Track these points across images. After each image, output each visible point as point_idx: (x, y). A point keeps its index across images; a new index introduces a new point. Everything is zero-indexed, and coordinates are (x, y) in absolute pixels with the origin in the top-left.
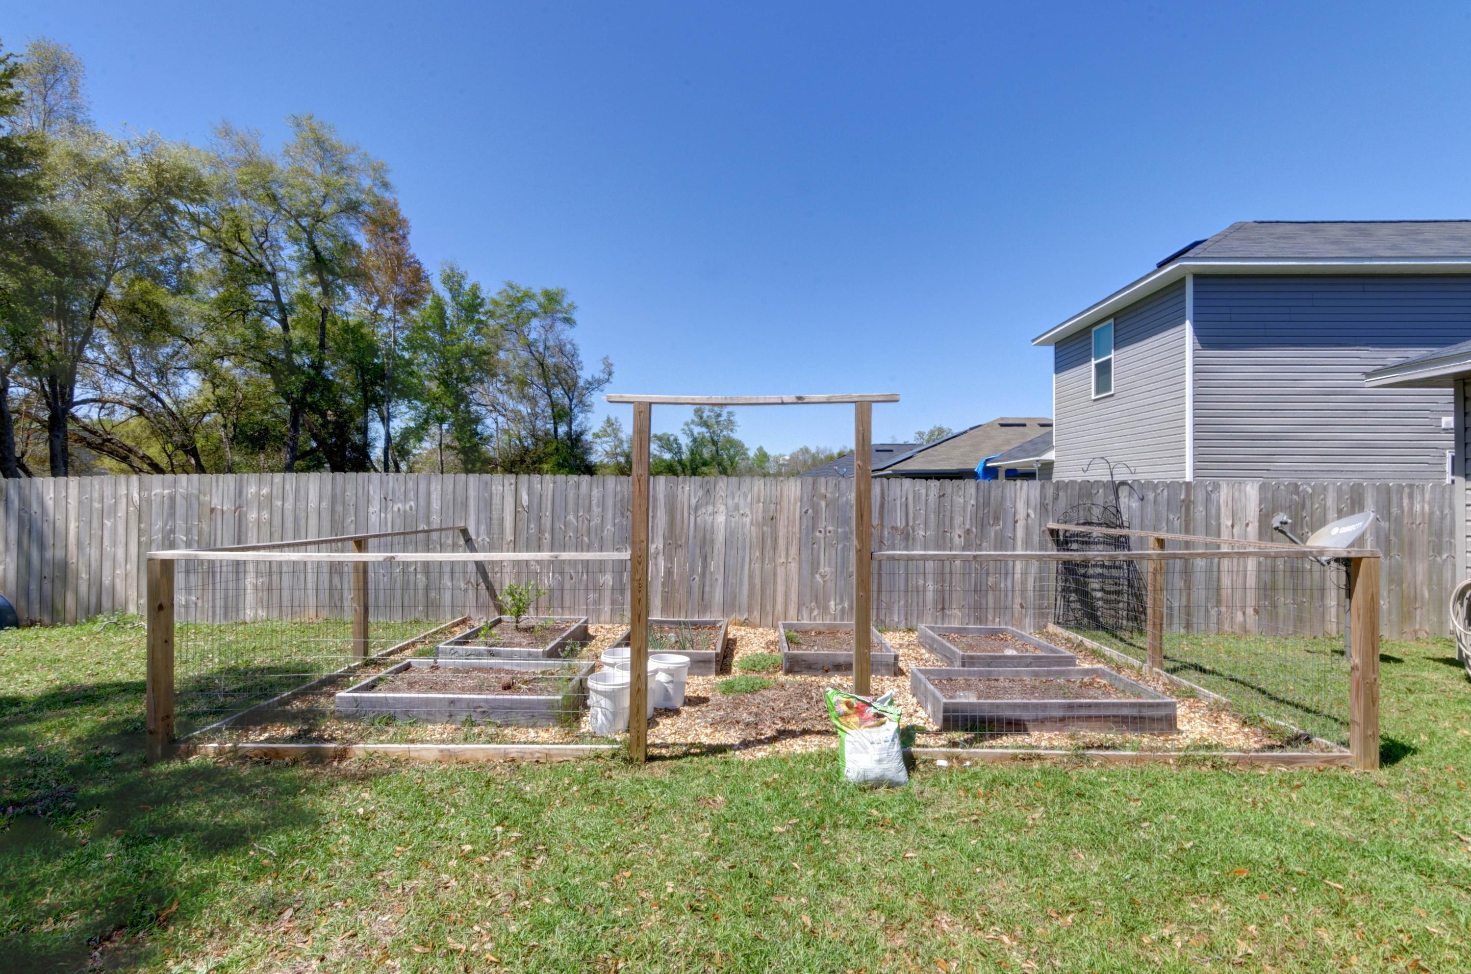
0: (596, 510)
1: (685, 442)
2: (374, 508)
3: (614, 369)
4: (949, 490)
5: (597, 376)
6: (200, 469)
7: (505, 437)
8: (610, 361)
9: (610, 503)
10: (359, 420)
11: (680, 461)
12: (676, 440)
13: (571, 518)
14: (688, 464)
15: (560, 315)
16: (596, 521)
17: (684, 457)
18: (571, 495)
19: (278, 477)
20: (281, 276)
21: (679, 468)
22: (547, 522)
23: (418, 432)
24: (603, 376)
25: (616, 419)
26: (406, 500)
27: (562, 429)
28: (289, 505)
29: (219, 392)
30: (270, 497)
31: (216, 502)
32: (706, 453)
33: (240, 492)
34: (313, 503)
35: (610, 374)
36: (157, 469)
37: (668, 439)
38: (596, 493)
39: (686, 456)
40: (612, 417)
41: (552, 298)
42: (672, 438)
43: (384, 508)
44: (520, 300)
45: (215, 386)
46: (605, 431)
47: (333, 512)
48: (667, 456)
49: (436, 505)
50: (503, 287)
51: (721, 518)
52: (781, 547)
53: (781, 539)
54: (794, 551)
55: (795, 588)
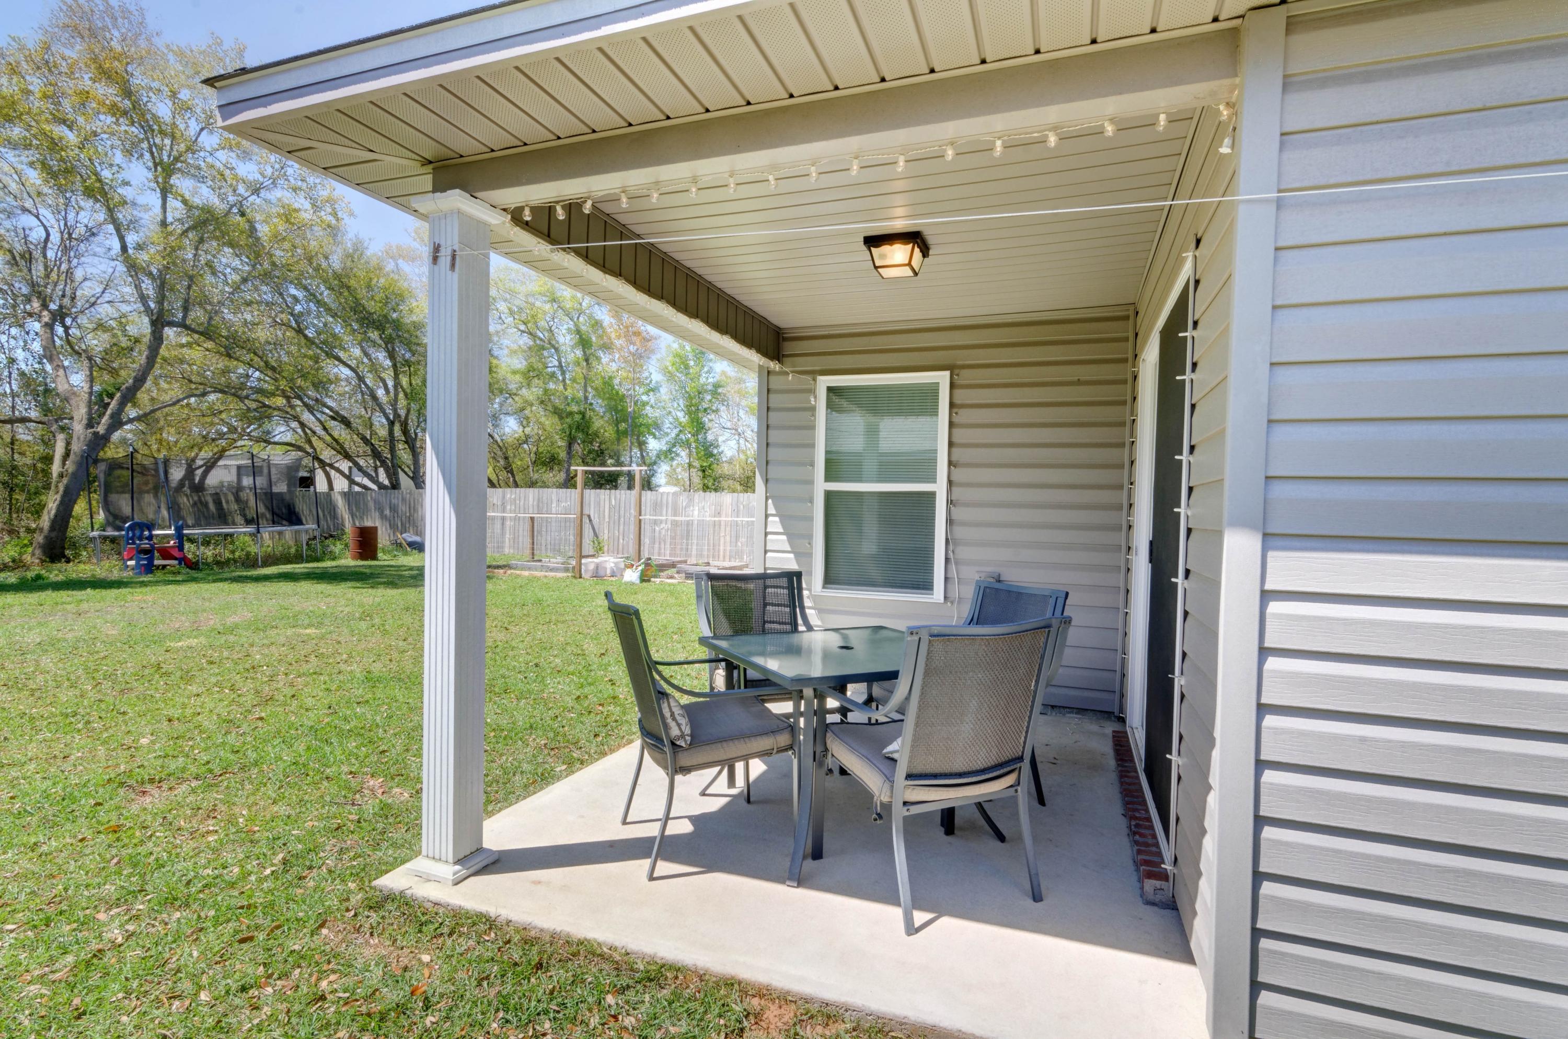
2: (554, 505)
6: (516, 485)
10: (613, 448)
20: (562, 349)
22: (622, 513)
26: (566, 502)
28: (522, 503)
30: (515, 499)
31: (495, 501)
33: (504, 497)
34: (531, 503)
43: (558, 505)
45: (523, 427)
47: (538, 506)
51: (696, 513)
52: (723, 528)
53: (723, 523)
54: (728, 529)
55: (728, 548)
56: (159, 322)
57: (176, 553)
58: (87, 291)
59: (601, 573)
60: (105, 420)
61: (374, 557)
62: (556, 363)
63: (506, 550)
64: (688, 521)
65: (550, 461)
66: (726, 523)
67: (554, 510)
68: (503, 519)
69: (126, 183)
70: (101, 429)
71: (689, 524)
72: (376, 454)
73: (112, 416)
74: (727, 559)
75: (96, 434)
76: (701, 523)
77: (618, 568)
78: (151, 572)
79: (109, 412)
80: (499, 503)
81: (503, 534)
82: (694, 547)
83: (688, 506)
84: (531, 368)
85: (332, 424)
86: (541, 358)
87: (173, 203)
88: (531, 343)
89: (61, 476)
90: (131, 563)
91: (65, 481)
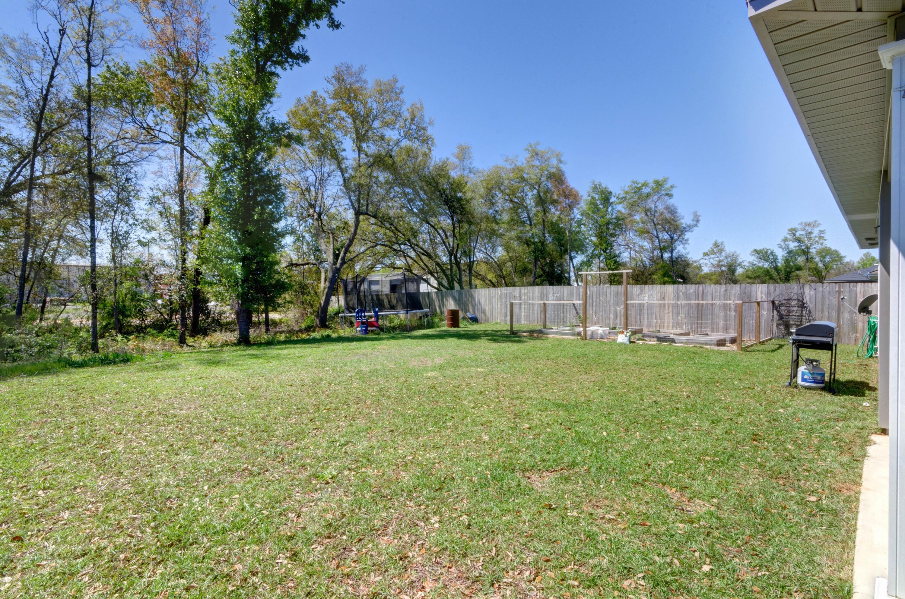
0: (608, 296)
1: (780, 254)
2: (551, 296)
3: (700, 218)
4: (729, 289)
5: (688, 223)
7: (634, 262)
8: (698, 214)
9: (612, 294)
10: (559, 261)
11: (776, 269)
12: (772, 253)
13: (601, 298)
14: (783, 269)
15: (663, 192)
16: (608, 299)
17: (779, 265)
18: (601, 291)
19: (529, 287)
20: (529, 207)
21: (775, 274)
22: (594, 299)
23: (588, 264)
24: (692, 223)
25: (722, 243)
27: (667, 255)
28: (531, 295)
29: (510, 254)
30: (527, 293)
31: (515, 294)
32: (801, 260)
33: (520, 292)
34: (536, 294)
35: (698, 221)
36: (494, 285)
37: (766, 253)
38: (608, 291)
39: (780, 263)
40: (719, 241)
41: (659, 184)
42: (769, 252)
43: (553, 296)
44: (640, 189)
45: (508, 252)
46: (713, 250)
47: (541, 296)
48: (766, 265)
49: (565, 295)
50: (630, 184)
51: (646, 298)
52: (667, 308)
53: (666, 305)
54: (671, 309)
55: (671, 321)
56: (358, 213)
57: (375, 324)
58: (328, 202)
59: (595, 336)
60: (339, 261)
61: (458, 326)
62: (526, 215)
63: (523, 322)
64: (641, 304)
65: (524, 271)
66: (669, 304)
67: (550, 299)
68: (520, 304)
69: (344, 150)
70: (338, 266)
71: (641, 305)
72: (444, 271)
73: (342, 259)
74: (670, 328)
75: (336, 268)
76: (650, 306)
77: (605, 334)
78: (368, 333)
79: (340, 257)
80: (518, 295)
81: (520, 312)
82: (646, 320)
83: (640, 294)
84: (512, 220)
85: (423, 257)
86: (517, 214)
87: (362, 156)
88: (511, 206)
89: (325, 288)
90: (359, 329)
91: (327, 289)
